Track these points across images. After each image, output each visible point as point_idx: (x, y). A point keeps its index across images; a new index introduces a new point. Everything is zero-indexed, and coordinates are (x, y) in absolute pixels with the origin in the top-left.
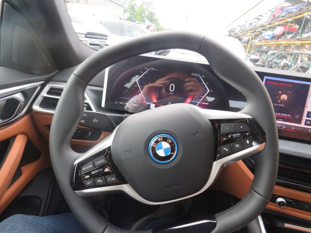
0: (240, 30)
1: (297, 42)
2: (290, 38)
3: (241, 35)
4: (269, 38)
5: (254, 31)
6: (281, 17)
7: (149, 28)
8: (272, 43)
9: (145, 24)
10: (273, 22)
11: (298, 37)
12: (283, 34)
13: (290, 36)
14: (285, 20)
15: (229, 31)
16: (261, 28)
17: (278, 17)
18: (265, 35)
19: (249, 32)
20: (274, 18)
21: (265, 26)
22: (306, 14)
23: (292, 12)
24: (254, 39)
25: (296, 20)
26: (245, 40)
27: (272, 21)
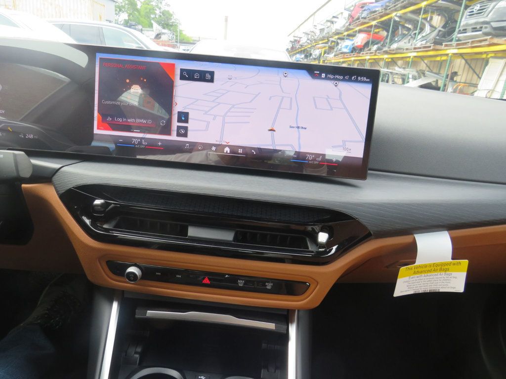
0: (308, 39)
1: (386, 56)
2: (376, 51)
3: (309, 48)
4: (348, 51)
5: (327, 41)
6: (362, 18)
7: (160, 38)
8: (353, 59)
9: (153, 31)
10: (351, 27)
11: (386, 49)
12: (367, 44)
13: (375, 47)
14: (368, 23)
15: (291, 41)
16: (337, 37)
17: (358, 19)
18: (341, 46)
19: (320, 42)
20: (352, 19)
21: (341, 33)
22: (393, 15)
23: (375, 12)
24: (328, 54)
25: (382, 23)
26: (315, 55)
27: (350, 25)
